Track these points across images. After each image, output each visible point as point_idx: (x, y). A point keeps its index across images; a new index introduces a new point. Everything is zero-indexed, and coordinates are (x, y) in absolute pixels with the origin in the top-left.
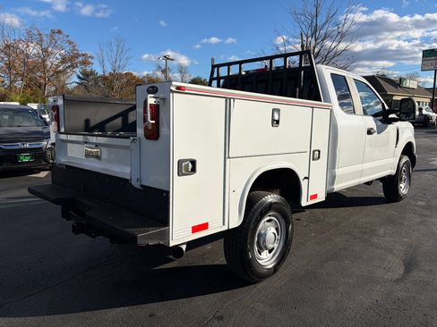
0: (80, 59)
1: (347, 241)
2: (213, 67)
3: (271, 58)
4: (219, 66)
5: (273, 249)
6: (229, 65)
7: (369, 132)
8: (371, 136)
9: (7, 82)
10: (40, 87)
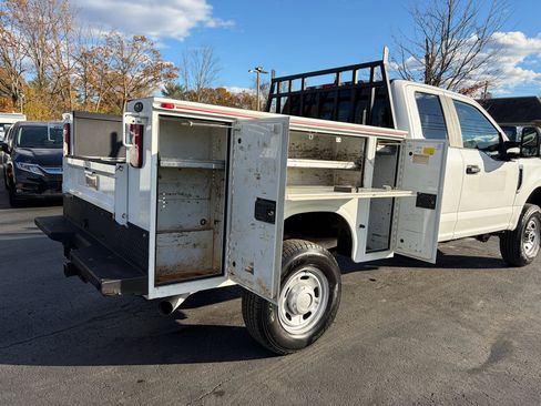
0: (165, 71)
1: (427, 313)
2: (274, 81)
3: (338, 71)
4: (280, 80)
5: (309, 314)
6: (291, 78)
7: (469, 171)
8: (471, 176)
9: (83, 97)
10: (118, 103)
